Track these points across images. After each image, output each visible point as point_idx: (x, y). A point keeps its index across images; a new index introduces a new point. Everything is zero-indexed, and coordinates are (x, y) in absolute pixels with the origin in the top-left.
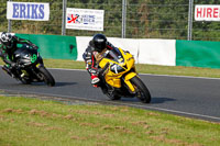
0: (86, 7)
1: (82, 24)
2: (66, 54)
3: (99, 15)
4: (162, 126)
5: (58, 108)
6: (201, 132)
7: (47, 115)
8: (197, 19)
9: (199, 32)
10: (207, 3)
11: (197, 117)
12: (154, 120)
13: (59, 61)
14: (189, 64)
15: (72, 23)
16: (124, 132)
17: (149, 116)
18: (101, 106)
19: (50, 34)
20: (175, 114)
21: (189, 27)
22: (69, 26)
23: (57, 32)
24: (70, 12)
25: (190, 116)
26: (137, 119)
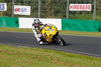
0: (23, 5)
1: (21, 12)
2: (14, 25)
3: (28, 8)
4: (56, 56)
5: (11, 49)
6: (73, 59)
7: (6, 52)
8: (70, 10)
9: (72, 15)
10: (75, 3)
11: (71, 52)
12: (53, 53)
13: (11, 28)
14: (67, 29)
15: (17, 12)
16: (40, 59)
17: (50, 52)
18: (30, 48)
19: (7, 17)
20: (61, 51)
21: (67, 13)
22: (16, 13)
23: (10, 16)
24: (16, 7)
25: (68, 52)
26: (46, 54)
